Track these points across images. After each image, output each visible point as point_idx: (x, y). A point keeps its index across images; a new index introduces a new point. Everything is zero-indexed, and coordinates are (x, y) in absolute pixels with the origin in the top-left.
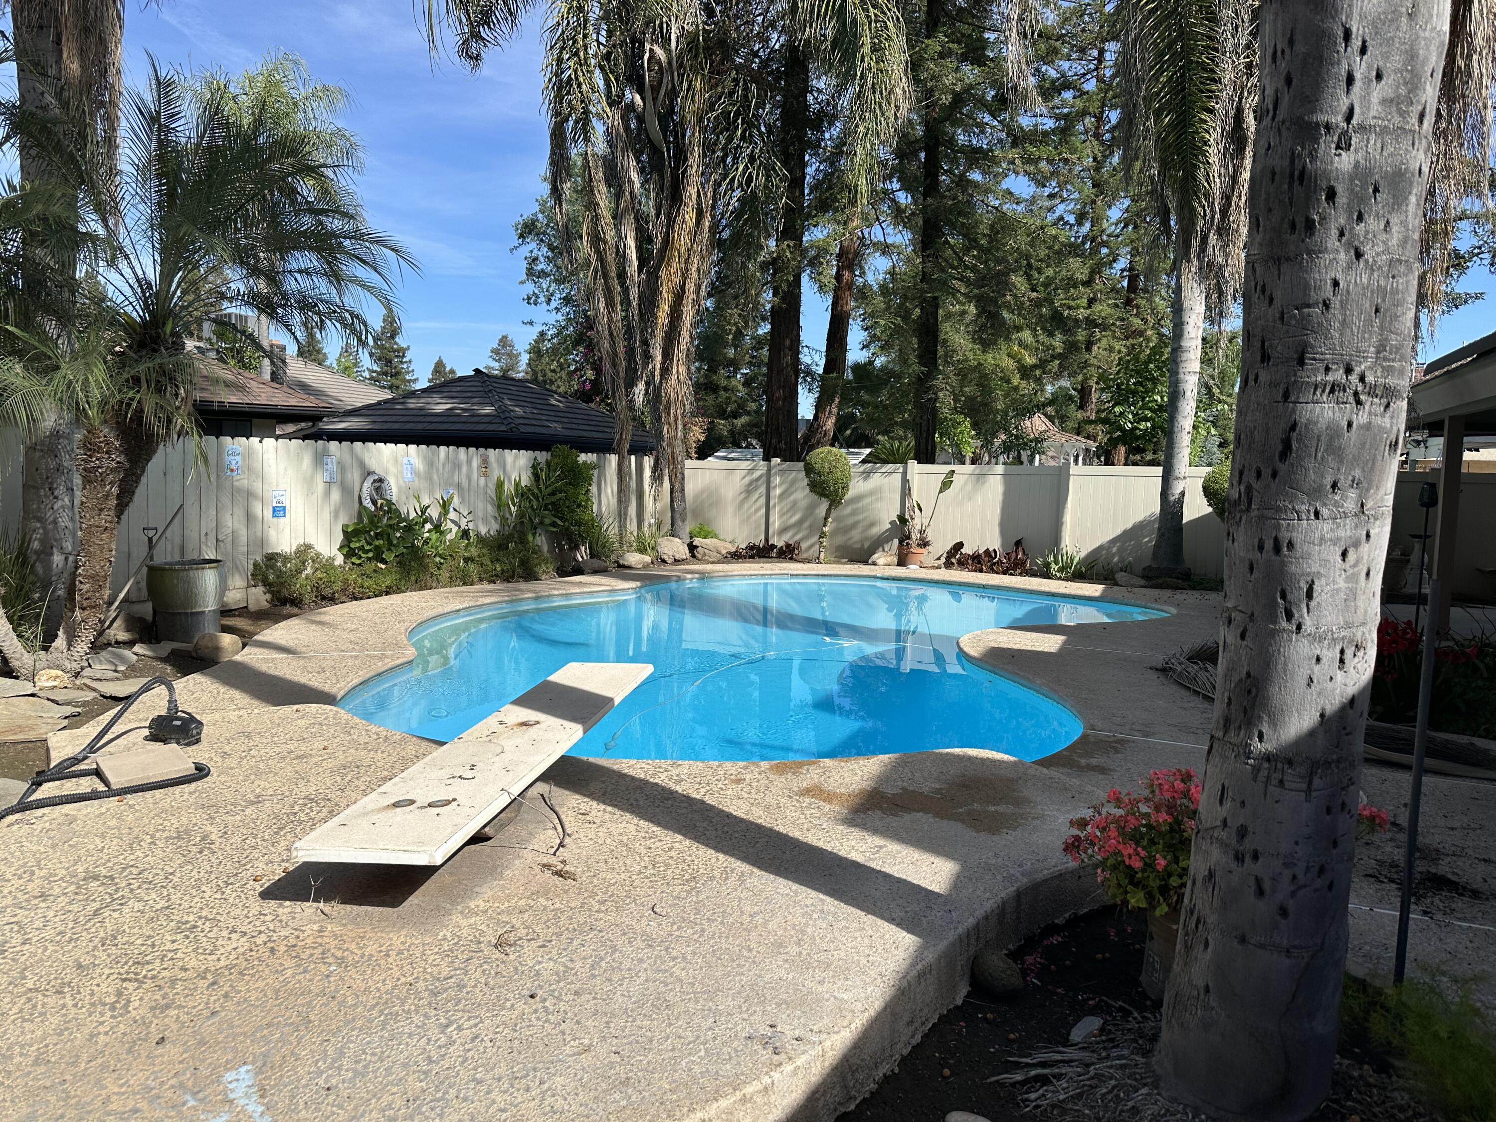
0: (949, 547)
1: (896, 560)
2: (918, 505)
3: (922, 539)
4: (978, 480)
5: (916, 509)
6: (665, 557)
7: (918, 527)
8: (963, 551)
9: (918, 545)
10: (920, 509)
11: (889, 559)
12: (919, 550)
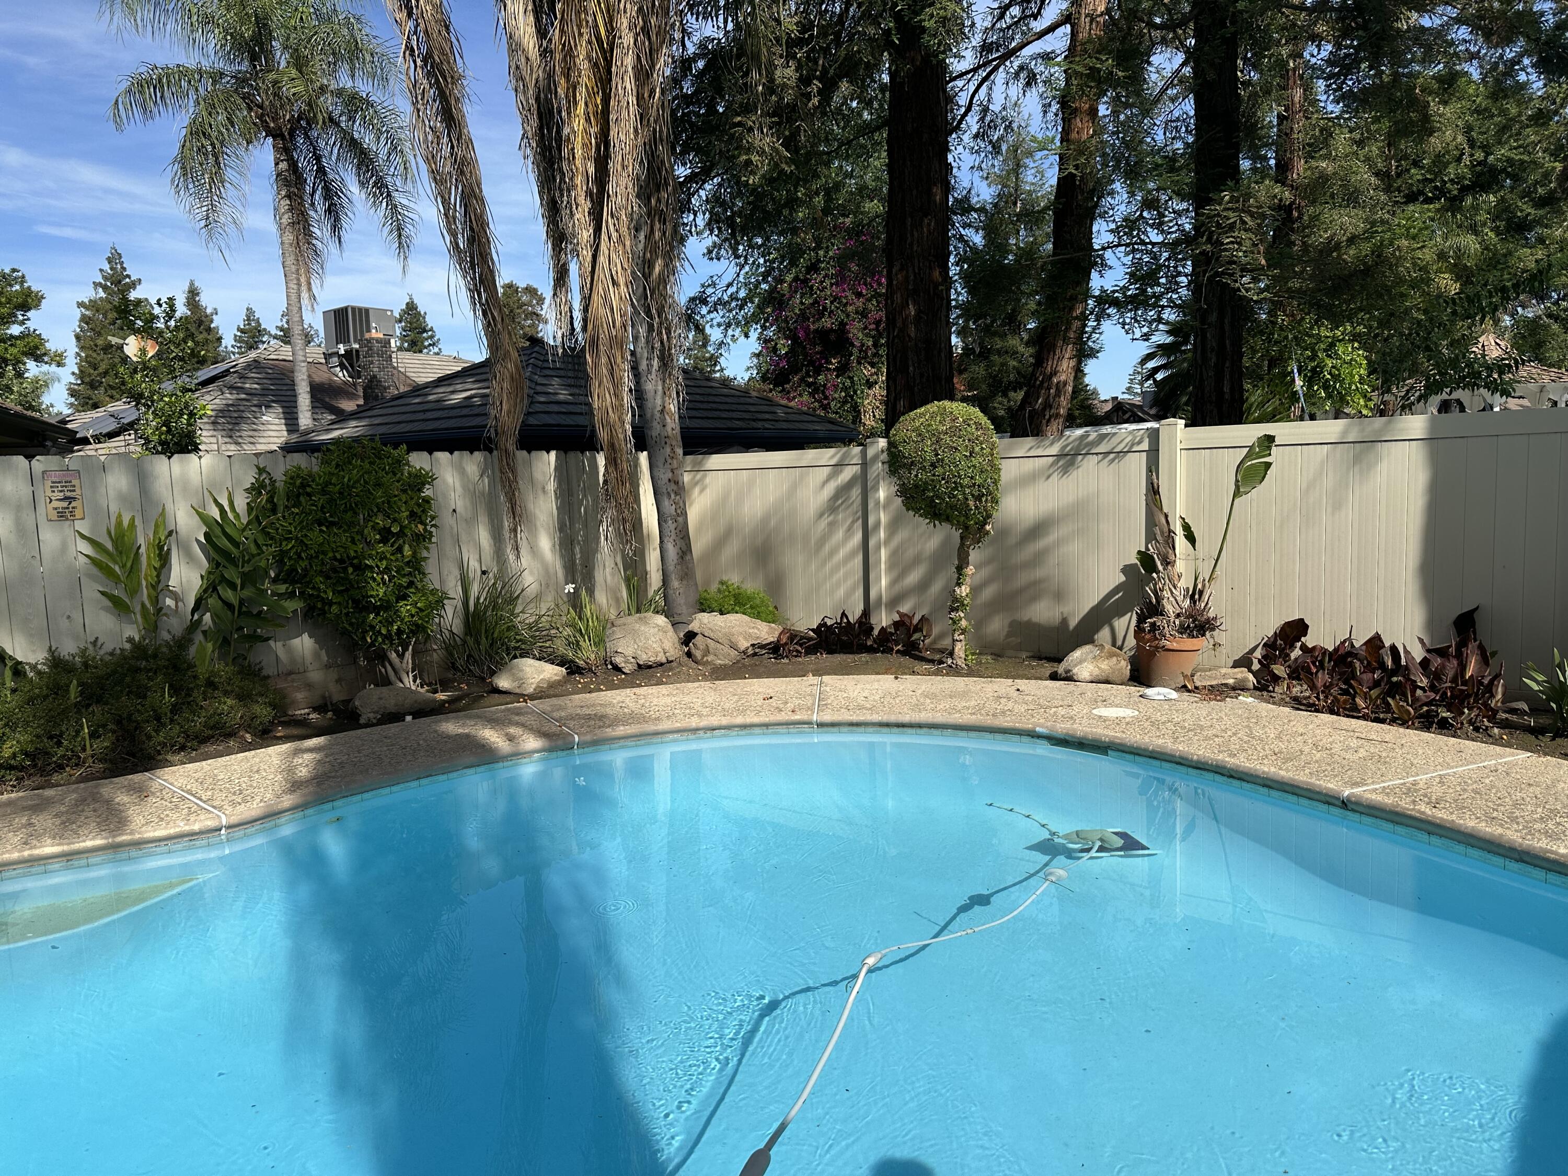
0: (1270, 628)
1: (1125, 668)
2: (1187, 528)
3: (1192, 615)
4: (1357, 460)
5: (1180, 541)
6: (618, 660)
7: (1185, 583)
8: (1310, 640)
9: (1183, 630)
10: (1190, 537)
11: (1105, 666)
12: (1188, 643)
